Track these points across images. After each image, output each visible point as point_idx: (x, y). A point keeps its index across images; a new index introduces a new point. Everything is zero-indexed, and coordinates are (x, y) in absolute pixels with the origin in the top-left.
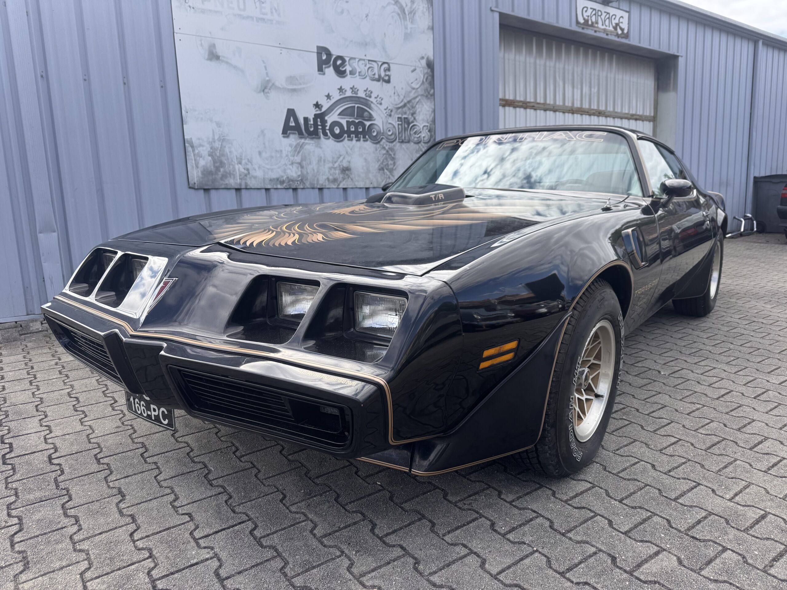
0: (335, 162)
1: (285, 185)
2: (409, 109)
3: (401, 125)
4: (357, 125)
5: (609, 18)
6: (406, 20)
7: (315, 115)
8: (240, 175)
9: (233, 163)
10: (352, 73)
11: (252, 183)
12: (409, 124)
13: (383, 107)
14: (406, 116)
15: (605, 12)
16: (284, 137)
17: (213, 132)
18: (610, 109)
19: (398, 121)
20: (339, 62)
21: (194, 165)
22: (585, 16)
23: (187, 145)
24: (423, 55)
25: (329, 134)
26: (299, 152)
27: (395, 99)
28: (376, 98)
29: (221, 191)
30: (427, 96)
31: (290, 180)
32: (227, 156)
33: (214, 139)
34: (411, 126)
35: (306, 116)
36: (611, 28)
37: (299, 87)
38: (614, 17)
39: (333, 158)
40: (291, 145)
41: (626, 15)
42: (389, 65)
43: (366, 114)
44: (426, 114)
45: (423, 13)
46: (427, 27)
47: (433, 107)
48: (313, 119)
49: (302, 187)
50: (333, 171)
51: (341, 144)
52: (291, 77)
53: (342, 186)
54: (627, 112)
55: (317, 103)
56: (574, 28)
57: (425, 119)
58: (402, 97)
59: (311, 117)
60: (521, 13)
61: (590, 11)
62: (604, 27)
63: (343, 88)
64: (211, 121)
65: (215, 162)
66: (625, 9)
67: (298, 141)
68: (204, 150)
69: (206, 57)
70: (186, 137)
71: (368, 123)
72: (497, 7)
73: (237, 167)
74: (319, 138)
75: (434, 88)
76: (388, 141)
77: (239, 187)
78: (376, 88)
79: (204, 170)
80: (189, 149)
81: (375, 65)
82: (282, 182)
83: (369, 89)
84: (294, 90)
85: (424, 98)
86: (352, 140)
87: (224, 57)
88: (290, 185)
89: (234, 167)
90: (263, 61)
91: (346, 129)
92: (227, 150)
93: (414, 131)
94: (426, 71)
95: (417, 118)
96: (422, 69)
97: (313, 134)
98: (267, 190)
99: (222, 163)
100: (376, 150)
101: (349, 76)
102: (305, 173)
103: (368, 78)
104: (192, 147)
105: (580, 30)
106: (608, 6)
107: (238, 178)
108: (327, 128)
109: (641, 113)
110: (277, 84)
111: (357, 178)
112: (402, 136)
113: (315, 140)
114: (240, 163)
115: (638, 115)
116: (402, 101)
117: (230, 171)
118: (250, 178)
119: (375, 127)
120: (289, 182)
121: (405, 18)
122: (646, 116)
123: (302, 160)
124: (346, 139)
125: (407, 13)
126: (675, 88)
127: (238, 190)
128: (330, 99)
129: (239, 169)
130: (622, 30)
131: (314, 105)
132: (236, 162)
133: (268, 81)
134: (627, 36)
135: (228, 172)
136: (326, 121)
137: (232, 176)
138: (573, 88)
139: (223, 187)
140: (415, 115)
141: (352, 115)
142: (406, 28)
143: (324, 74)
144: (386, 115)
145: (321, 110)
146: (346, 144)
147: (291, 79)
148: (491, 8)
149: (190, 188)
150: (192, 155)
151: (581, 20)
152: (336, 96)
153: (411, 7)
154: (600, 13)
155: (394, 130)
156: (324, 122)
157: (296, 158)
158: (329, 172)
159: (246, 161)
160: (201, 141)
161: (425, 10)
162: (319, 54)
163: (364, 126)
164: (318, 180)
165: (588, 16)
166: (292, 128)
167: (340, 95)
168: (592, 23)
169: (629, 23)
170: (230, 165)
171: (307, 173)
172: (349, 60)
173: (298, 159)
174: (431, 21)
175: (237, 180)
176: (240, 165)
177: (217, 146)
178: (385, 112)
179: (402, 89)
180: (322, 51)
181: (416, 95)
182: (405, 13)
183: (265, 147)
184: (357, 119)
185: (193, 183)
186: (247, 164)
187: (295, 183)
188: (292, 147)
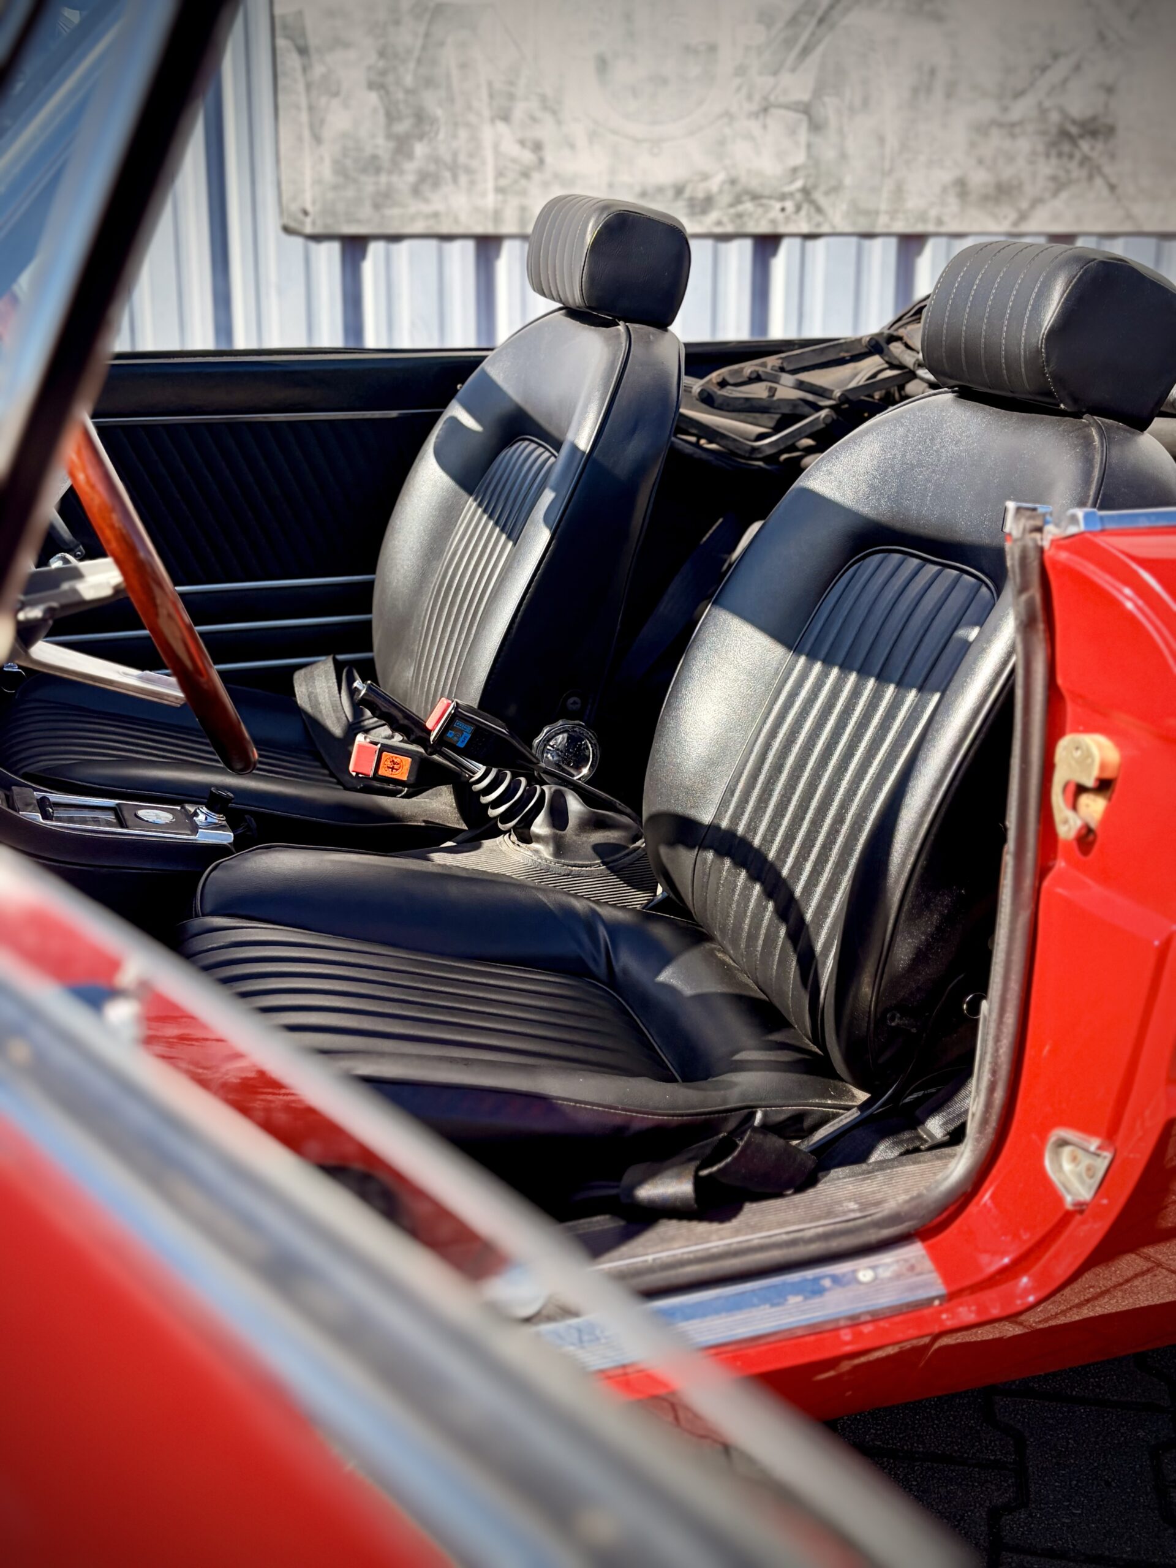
1: (714, 215)
8: (500, 174)
9: (473, 118)
21: (306, 133)
23: (281, 42)
26: (806, 51)
29: (411, 246)
31: (743, 193)
32: (449, 88)
39: (1009, 70)
49: (805, 229)
50: (996, 140)
53: (1041, 223)
65: (391, 116)
68: (351, 66)
70: (277, 10)
73: (488, 134)
77: (489, 229)
79: (345, 152)
80: (290, 61)
88: (740, 216)
89: (475, 137)
92: (449, 56)
99: (421, 118)
102: (831, 156)
104: (303, 51)
107: (490, 185)
114: (506, 118)
117: (455, 155)
118: (545, 185)
120: (737, 201)
123: (818, 92)
127: (488, 240)
129: (498, 141)
132: (486, 113)
135: (448, 158)
137: (463, 179)
139: (419, 227)
149: (284, 230)
150: (301, 87)
157: (786, 77)
159: (534, 105)
160: (339, 23)
164: (899, 192)
170: (456, 124)
171: (843, 156)
173: (797, 84)
175: (484, 195)
176: (501, 126)
177: (409, 40)
183: (631, 35)
185: (294, 207)
186: (534, 119)
187: (767, 209)
188: (769, 26)
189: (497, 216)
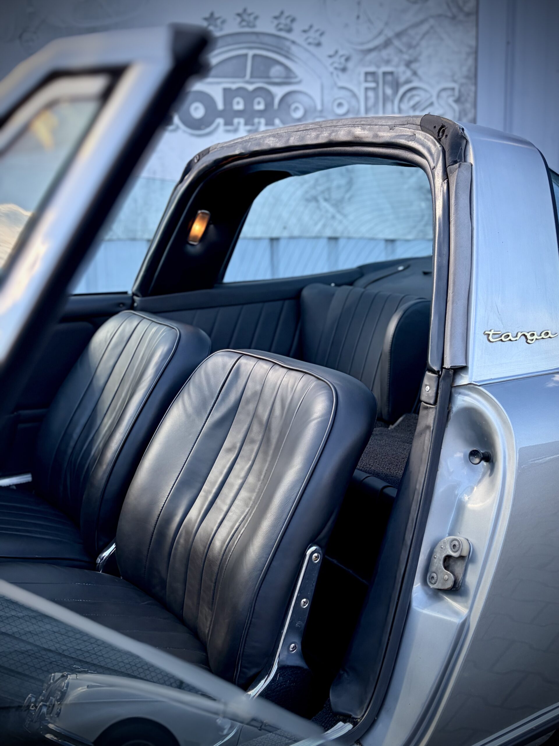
2: (399, 52)
3: (375, 89)
4: (249, 96)
12: (396, 85)
14: (388, 69)
19: (366, 81)
25: (177, 120)
27: (358, 32)
28: (305, 31)
30: (454, 18)
34: (403, 90)
43: (276, 70)
47: (473, 43)
58: (380, 25)
63: (216, 15)
71: (279, 92)
85: (446, 22)
86: (236, 130)
91: (220, 106)
93: (412, 103)
95: (420, 72)
116: (380, 34)
119: (301, 98)
124: (221, 128)
140: (414, 66)
141: (239, 74)
144: (331, 69)
155: (354, 102)
163: (270, 96)
178: (331, 61)
181: (421, 17)
184: (251, 83)
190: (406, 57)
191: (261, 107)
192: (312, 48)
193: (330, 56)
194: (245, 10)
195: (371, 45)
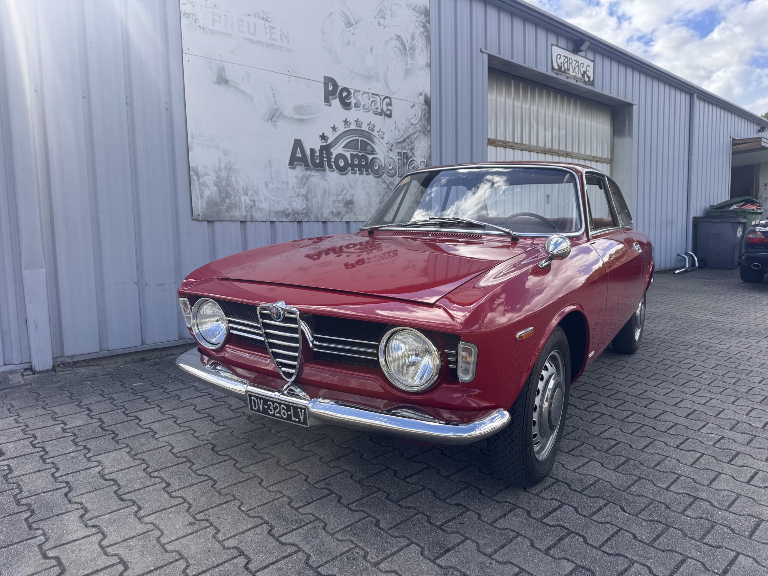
0: (339, 195)
1: (290, 217)
2: (409, 144)
3: (401, 159)
4: (360, 158)
5: (578, 66)
6: (407, 56)
7: (321, 147)
8: (246, 207)
9: (239, 194)
10: (357, 105)
11: (258, 216)
12: (408, 159)
13: (384, 142)
14: (405, 151)
15: (575, 60)
16: (290, 168)
17: (220, 160)
18: (576, 151)
19: (398, 156)
20: (345, 94)
21: (199, 196)
22: (559, 63)
23: (191, 173)
24: (422, 92)
25: (334, 167)
26: (304, 185)
27: (395, 134)
28: (378, 132)
29: (226, 223)
30: (424, 132)
31: (295, 213)
32: (233, 187)
33: (220, 168)
34: (409, 161)
35: (312, 147)
36: (580, 76)
37: (307, 117)
38: (582, 65)
39: (337, 191)
40: (297, 177)
41: (591, 64)
42: (391, 100)
43: (369, 147)
44: (423, 150)
45: (422, 50)
46: (425, 64)
47: (430, 143)
48: (319, 150)
49: (307, 220)
50: (337, 204)
51: (345, 176)
52: (298, 106)
53: (345, 220)
54: (589, 154)
55: (323, 134)
56: (550, 73)
57: (423, 155)
58: (402, 132)
59: (317, 149)
60: (506, 56)
61: (563, 58)
62: (574, 74)
63: (348, 120)
64: (218, 148)
65: (220, 192)
66: (590, 58)
67: (304, 173)
68: (210, 180)
69: (215, 80)
70: (190, 165)
71: (370, 157)
72: (486, 49)
73: (243, 198)
74: (325, 170)
75: (430, 125)
76: (389, 176)
77: (244, 220)
78: (379, 122)
79: (209, 201)
80: (194, 178)
81: (378, 99)
82: (287, 215)
83: (372, 123)
84: (301, 121)
85: (422, 134)
86: (355, 173)
87: (233, 81)
88: (295, 217)
89: (240, 199)
90: (272, 88)
91: (350, 162)
92: (233, 179)
93: (413, 166)
94: (424, 107)
95: (415, 153)
96: (420, 105)
97: (319, 166)
98: (272, 222)
99: (227, 193)
100: (378, 184)
101: (354, 108)
102: (310, 205)
103: (371, 111)
104: (198, 175)
105: (554, 75)
106: (577, 55)
107: (244, 210)
108: (333, 160)
109: (600, 156)
110: (285, 113)
111: (359, 212)
112: (401, 171)
113: (321, 172)
114: (247, 195)
115: (598, 157)
116: (402, 136)
117: (236, 202)
118: (256, 210)
119: (377, 160)
120: (294, 215)
121: (406, 54)
122: (605, 159)
123: (307, 193)
124: (350, 172)
125: (408, 49)
126: (630, 134)
127: (243, 222)
128: (336, 131)
129: (245, 200)
130: (589, 77)
131: (320, 136)
132: (242, 193)
133: (277, 109)
134: (592, 83)
135: (234, 203)
136: (331, 154)
137: (238, 208)
138: (545, 129)
139: (228, 219)
140: (413, 151)
141: (356, 148)
142: (407, 64)
143: (330, 105)
144: (387, 149)
145: (327, 142)
146: (350, 177)
147: (299, 109)
148: (481, 49)
149: (193, 219)
150: (197, 184)
151: (556, 67)
152: (341, 129)
153: (411, 44)
154: (571, 62)
155: (394, 165)
156: (329, 154)
157: (301, 190)
158: (333, 205)
159: (253, 192)
160: (206, 169)
161: (424, 47)
162: (326, 85)
163: (367, 159)
164: (322, 213)
165: (561, 63)
166: (299, 160)
167: (345, 127)
168: (565, 69)
169: (594, 72)
170: (235, 196)
171: (312, 206)
172: (354, 92)
173: (303, 191)
174: (429, 58)
175: (243, 212)
176: (246, 197)
177: (224, 175)
178: (386, 146)
179: (402, 124)
180: (329, 81)
181: (414, 131)
182: (406, 49)
183: (272, 178)
184: (361, 153)
185: (196, 214)
186: (253, 195)
187: (300, 216)
188: (298, 179)
189: (246, 217)
190: (410, 147)
191: (364, 163)
192: (380, 139)
193: (387, 144)
194: (358, 119)
195: (399, 141)
